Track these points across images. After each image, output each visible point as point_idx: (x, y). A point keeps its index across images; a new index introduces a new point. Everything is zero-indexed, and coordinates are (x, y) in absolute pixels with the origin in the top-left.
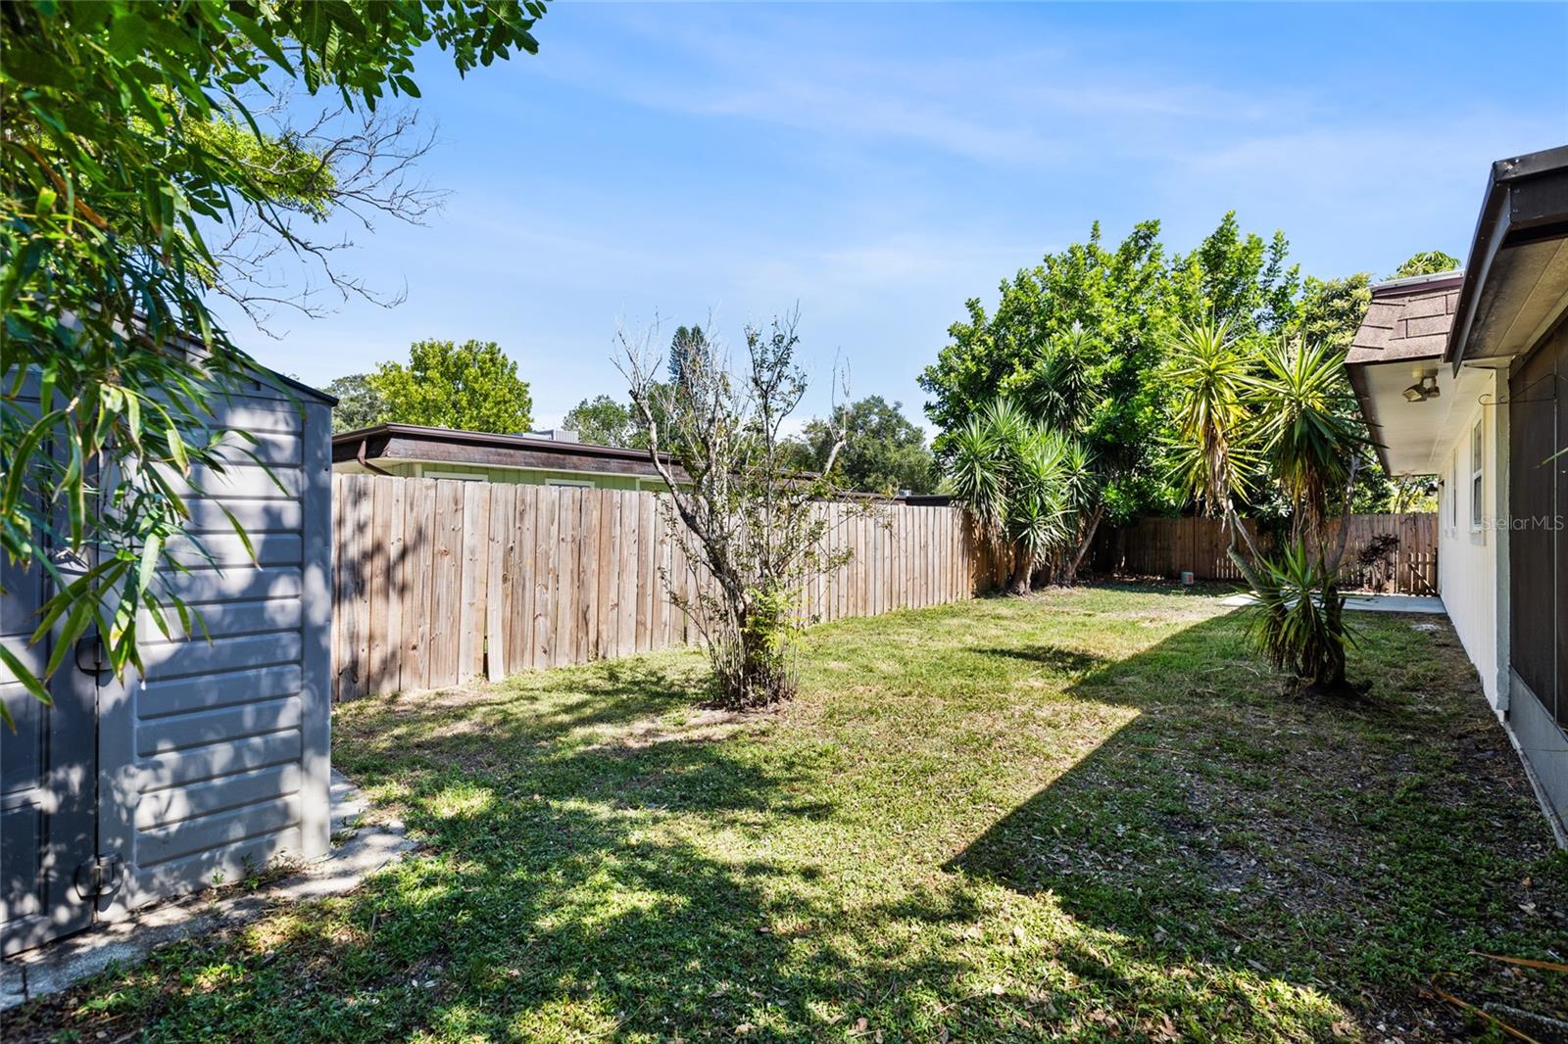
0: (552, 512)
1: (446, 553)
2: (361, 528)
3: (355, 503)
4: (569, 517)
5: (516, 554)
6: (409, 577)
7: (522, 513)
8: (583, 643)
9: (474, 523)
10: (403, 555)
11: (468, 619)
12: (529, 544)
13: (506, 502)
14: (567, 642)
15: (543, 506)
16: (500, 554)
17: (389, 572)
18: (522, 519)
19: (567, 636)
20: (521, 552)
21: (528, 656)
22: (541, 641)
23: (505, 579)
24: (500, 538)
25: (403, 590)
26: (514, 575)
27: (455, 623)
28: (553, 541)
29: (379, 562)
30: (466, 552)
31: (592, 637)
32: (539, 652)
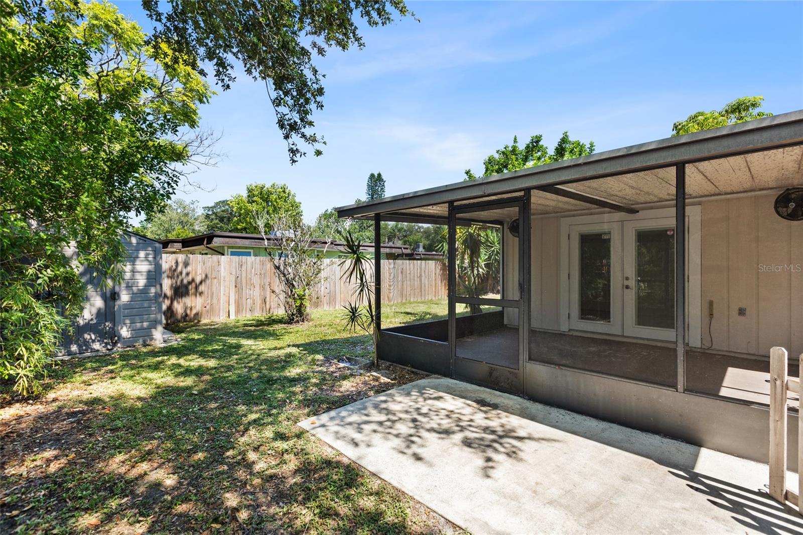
0: (253, 265)
1: (215, 278)
2: (188, 274)
3: (186, 267)
4: (258, 266)
5: (239, 278)
6: (203, 290)
7: (241, 265)
8: (264, 308)
9: (225, 268)
10: (201, 283)
11: (223, 299)
12: (244, 275)
13: (236, 262)
14: (258, 308)
15: (249, 263)
16: (234, 279)
17: (197, 288)
18: (241, 268)
19: (258, 306)
20: (241, 278)
21: (244, 311)
22: (249, 307)
23: (236, 286)
24: (234, 274)
25: (201, 294)
26: (239, 286)
27: (219, 300)
28: (253, 275)
29: (194, 285)
30: (222, 278)
31: (268, 307)
32: (248, 310)
